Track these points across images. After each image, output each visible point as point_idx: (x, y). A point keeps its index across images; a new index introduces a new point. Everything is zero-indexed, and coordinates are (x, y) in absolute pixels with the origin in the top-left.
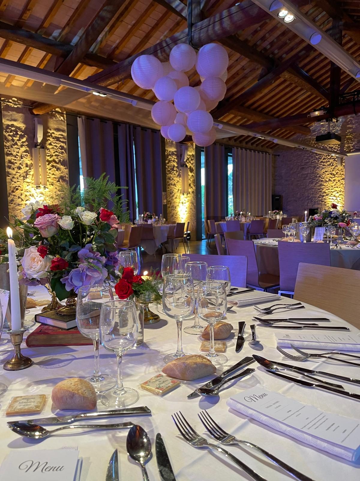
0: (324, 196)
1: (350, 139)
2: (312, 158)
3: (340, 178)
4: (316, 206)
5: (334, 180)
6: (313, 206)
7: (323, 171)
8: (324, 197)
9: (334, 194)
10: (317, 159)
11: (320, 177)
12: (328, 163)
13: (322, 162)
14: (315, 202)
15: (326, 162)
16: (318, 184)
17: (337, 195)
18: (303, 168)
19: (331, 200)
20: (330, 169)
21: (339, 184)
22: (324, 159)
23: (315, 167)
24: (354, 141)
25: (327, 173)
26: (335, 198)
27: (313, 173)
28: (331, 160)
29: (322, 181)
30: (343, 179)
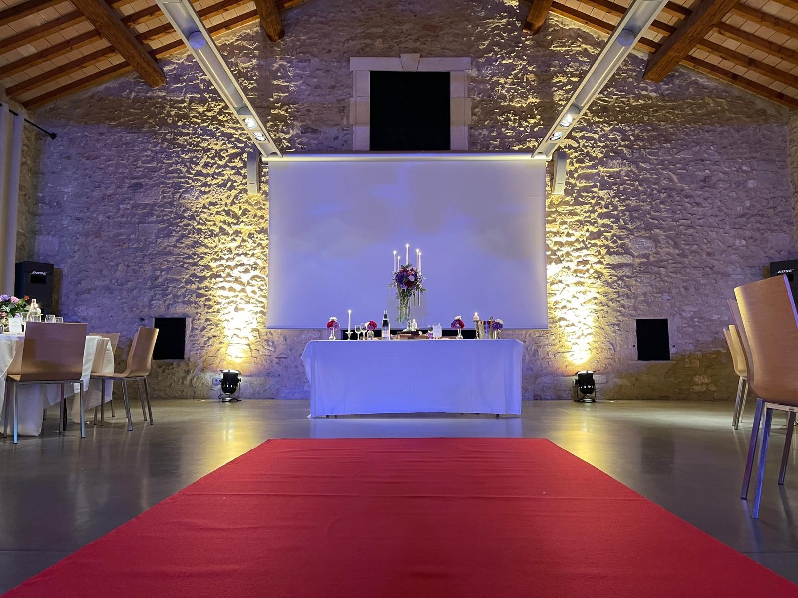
0: (204, 278)
1: (283, 119)
2: (169, 157)
3: (252, 229)
4: (178, 311)
5: (237, 233)
6: (168, 307)
7: (204, 200)
8: (206, 283)
9: (235, 273)
10: (183, 162)
11: (192, 218)
12: (220, 180)
13: (199, 173)
14: (175, 296)
15: (214, 176)
16: (188, 242)
17: (245, 278)
18: (139, 186)
19: (225, 293)
20: (224, 196)
21: (250, 244)
22: (206, 165)
23: (177, 186)
24: (292, 126)
25: (214, 210)
26: (238, 287)
27: (171, 204)
28: (228, 173)
29: (199, 231)
30: (263, 231)
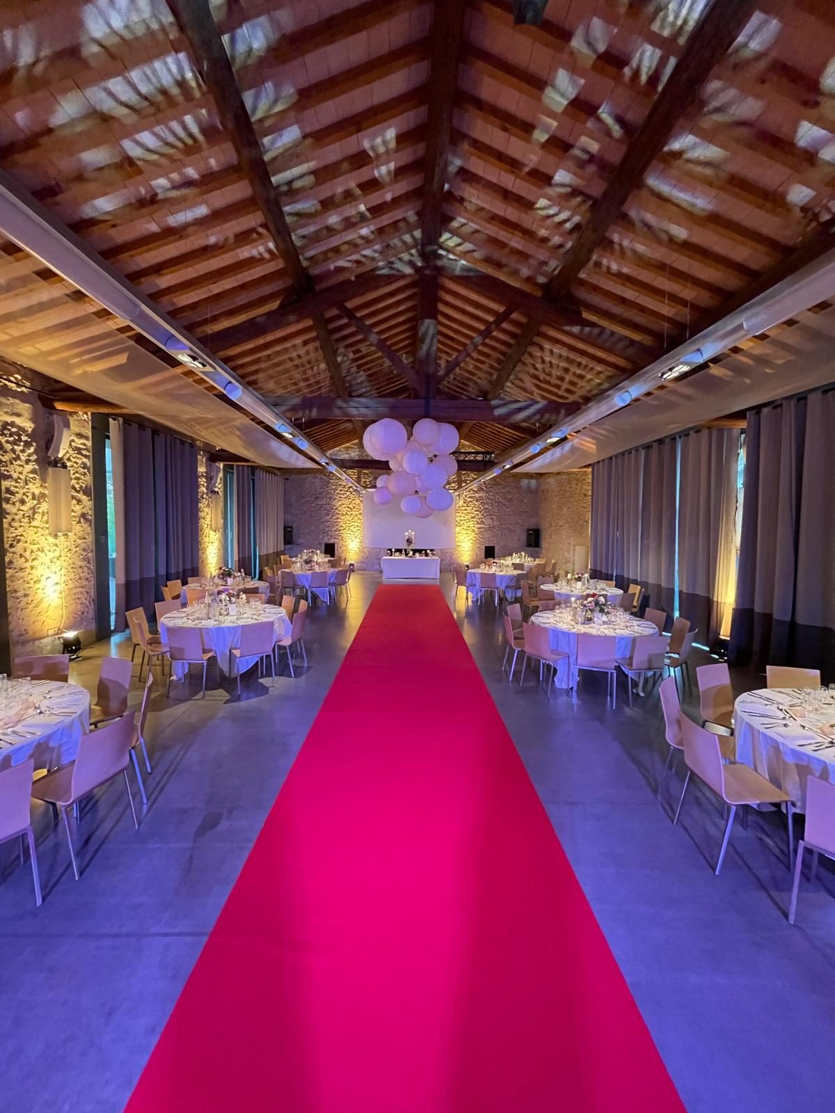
0: (341, 530)
1: (367, 474)
2: (328, 487)
3: (357, 513)
4: (332, 541)
5: (352, 514)
6: (329, 539)
7: (339, 503)
8: (341, 532)
9: (351, 528)
10: (333, 489)
11: (336, 509)
12: (345, 496)
13: (338, 493)
14: (331, 536)
15: (343, 494)
16: (334, 517)
17: (354, 530)
18: (317, 498)
19: (348, 535)
20: (347, 502)
21: (356, 518)
22: (340, 490)
23: (331, 498)
24: (370, 477)
25: (344, 506)
26: (352, 533)
27: (329, 504)
28: (348, 493)
29: (339, 514)
30: (360, 514)
